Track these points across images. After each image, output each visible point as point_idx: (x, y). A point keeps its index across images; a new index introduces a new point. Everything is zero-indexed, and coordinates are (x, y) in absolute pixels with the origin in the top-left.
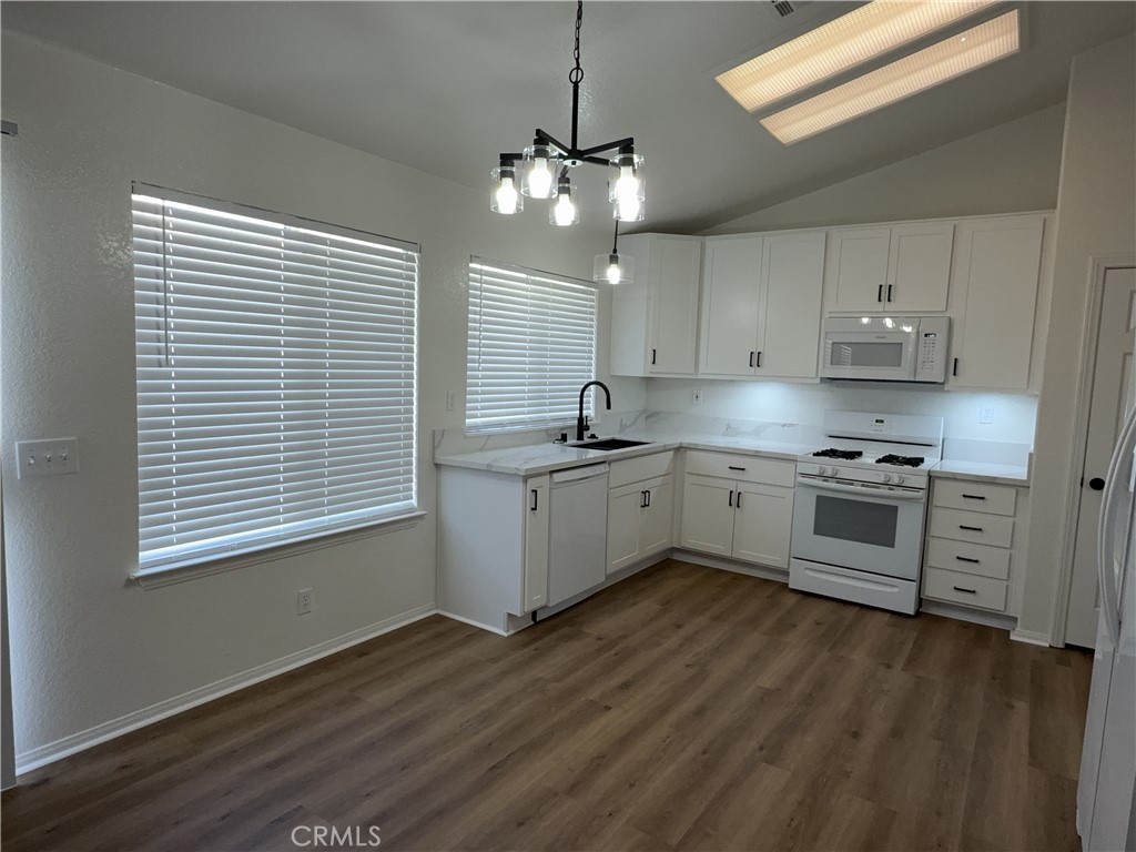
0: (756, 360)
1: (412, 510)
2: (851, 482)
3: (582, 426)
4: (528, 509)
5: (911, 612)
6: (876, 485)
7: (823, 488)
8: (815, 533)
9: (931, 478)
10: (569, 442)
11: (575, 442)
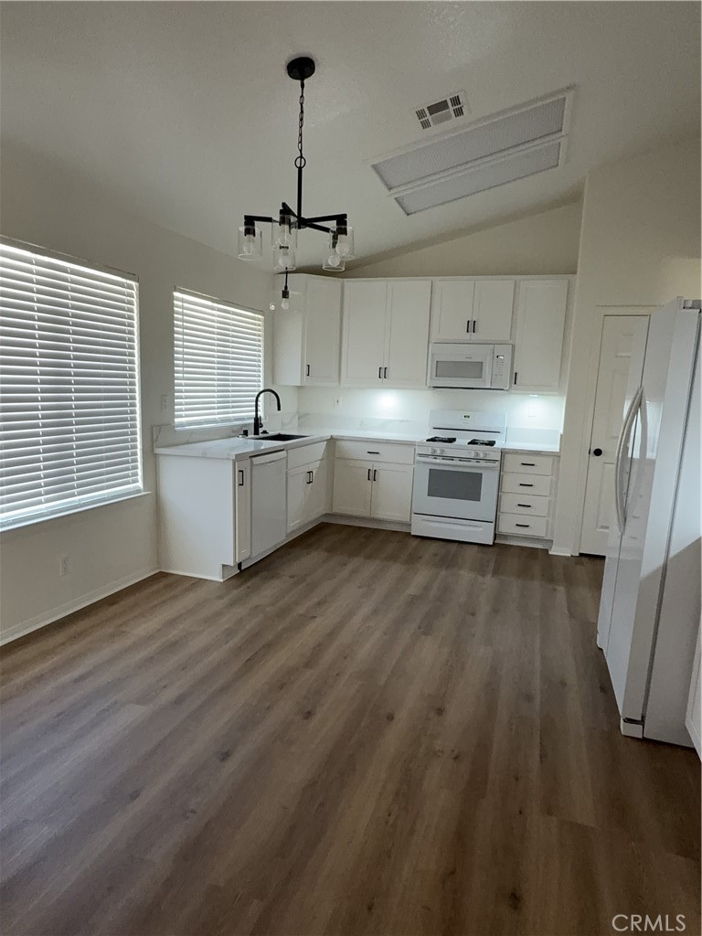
0: (383, 373)
1: (139, 491)
2: (452, 458)
3: (257, 423)
4: (237, 485)
5: (491, 543)
6: (468, 459)
7: (435, 464)
8: (429, 495)
9: (503, 453)
10: (249, 436)
11: (253, 436)
